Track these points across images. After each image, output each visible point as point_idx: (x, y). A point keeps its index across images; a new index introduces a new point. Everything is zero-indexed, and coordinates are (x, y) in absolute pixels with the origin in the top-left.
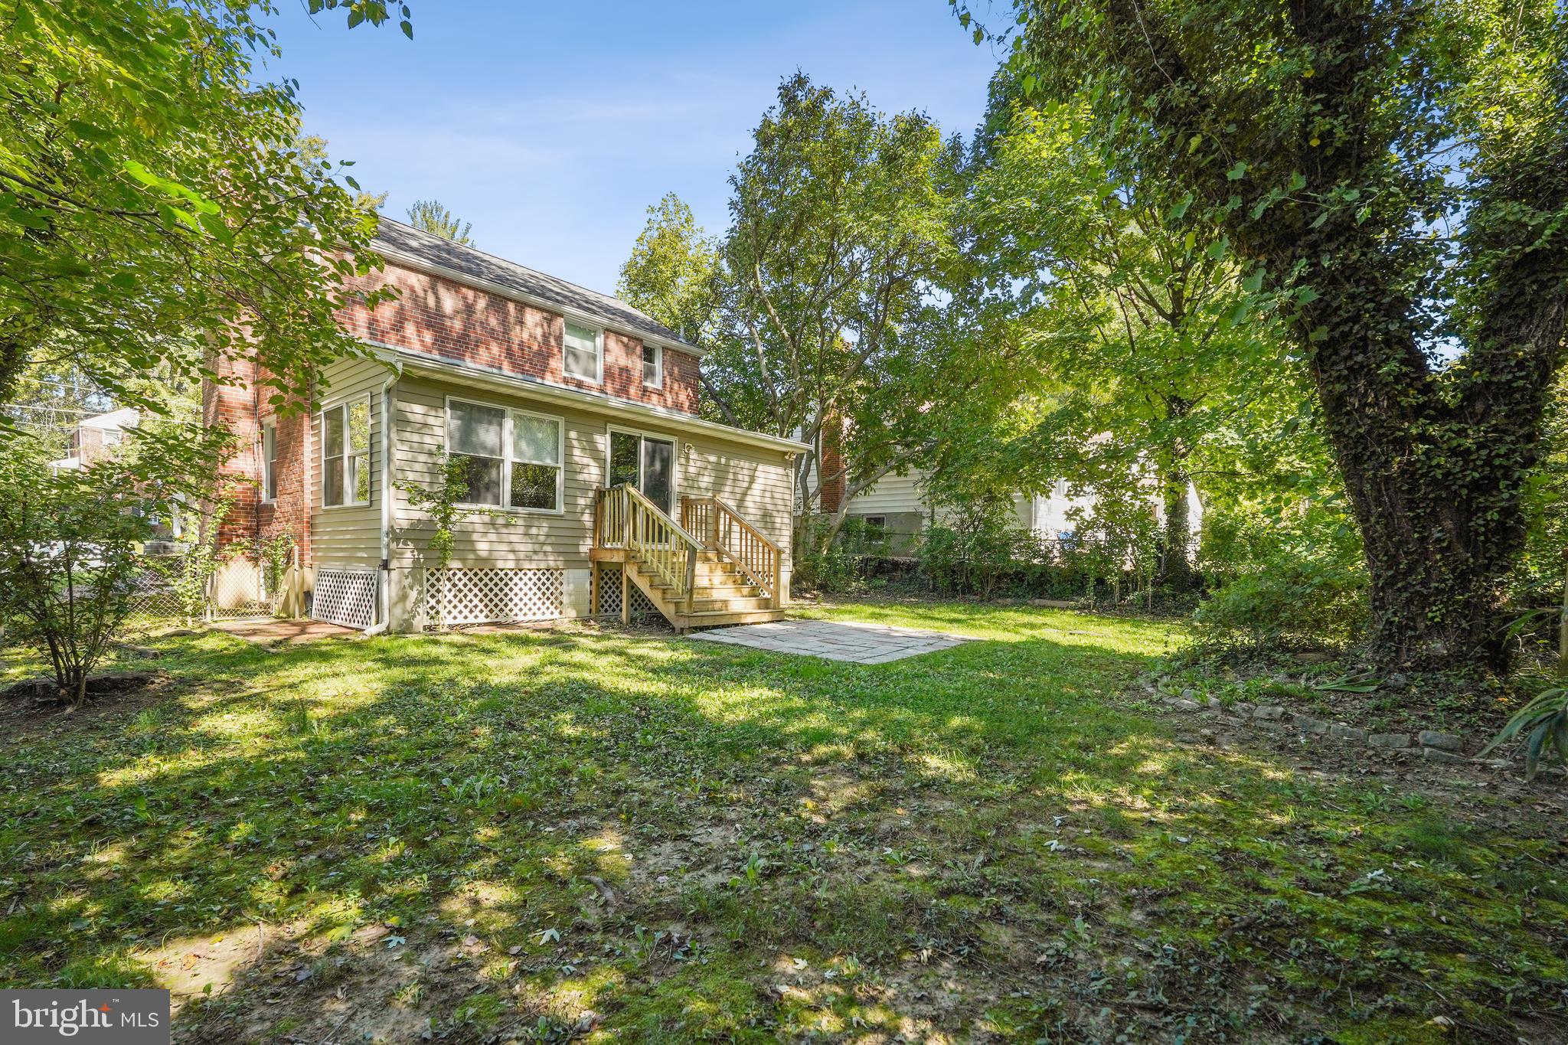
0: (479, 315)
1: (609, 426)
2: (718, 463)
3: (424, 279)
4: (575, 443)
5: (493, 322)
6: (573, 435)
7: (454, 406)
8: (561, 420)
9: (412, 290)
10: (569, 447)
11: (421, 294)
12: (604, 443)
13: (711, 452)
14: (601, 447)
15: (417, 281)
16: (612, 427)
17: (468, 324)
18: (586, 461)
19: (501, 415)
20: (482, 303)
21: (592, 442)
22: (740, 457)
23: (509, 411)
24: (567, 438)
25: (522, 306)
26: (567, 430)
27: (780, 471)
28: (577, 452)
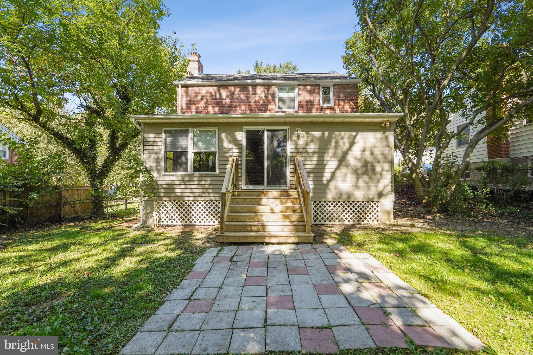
0: (236, 96)
1: (244, 127)
2: (323, 137)
3: (215, 88)
4: (225, 139)
5: (243, 97)
6: (223, 135)
7: (166, 132)
8: (217, 129)
9: (211, 93)
10: (221, 141)
11: (213, 93)
12: (241, 137)
13: (317, 130)
14: (239, 139)
15: (212, 90)
16: (245, 128)
17: (232, 99)
18: (230, 147)
19: (187, 132)
20: (238, 90)
21: (234, 137)
22: (340, 131)
23: (190, 129)
24: (220, 137)
25: (254, 86)
26: (220, 134)
27: (379, 135)
28: (225, 143)
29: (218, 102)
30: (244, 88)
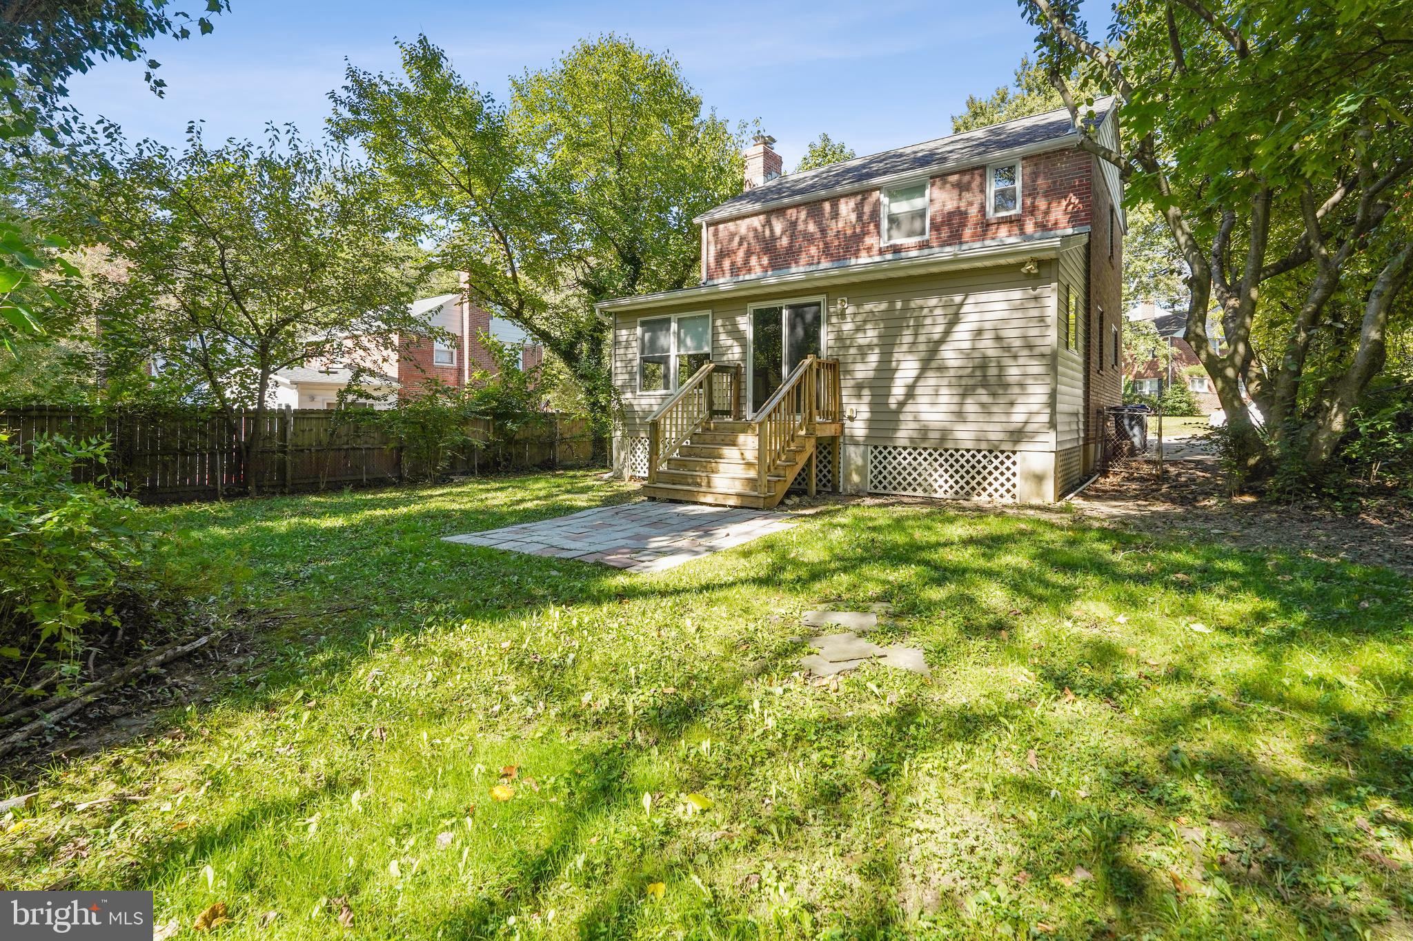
0: (801, 227)
1: (749, 305)
2: (891, 309)
3: (762, 217)
4: (721, 330)
5: (812, 227)
6: (719, 322)
7: (643, 324)
8: (709, 312)
9: (755, 230)
10: (715, 334)
11: (760, 228)
12: (745, 324)
13: (878, 298)
14: (742, 327)
15: (757, 222)
16: (752, 307)
17: (793, 237)
18: (729, 342)
19: (668, 321)
20: (803, 215)
21: (735, 325)
22: (926, 294)
23: (673, 317)
24: (714, 327)
26: (714, 321)
27: (1017, 294)
28: (722, 337)
29: (768, 246)
30: (814, 208)
